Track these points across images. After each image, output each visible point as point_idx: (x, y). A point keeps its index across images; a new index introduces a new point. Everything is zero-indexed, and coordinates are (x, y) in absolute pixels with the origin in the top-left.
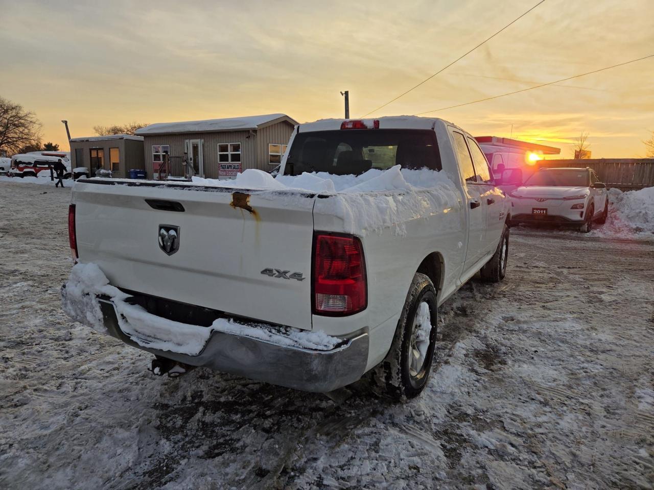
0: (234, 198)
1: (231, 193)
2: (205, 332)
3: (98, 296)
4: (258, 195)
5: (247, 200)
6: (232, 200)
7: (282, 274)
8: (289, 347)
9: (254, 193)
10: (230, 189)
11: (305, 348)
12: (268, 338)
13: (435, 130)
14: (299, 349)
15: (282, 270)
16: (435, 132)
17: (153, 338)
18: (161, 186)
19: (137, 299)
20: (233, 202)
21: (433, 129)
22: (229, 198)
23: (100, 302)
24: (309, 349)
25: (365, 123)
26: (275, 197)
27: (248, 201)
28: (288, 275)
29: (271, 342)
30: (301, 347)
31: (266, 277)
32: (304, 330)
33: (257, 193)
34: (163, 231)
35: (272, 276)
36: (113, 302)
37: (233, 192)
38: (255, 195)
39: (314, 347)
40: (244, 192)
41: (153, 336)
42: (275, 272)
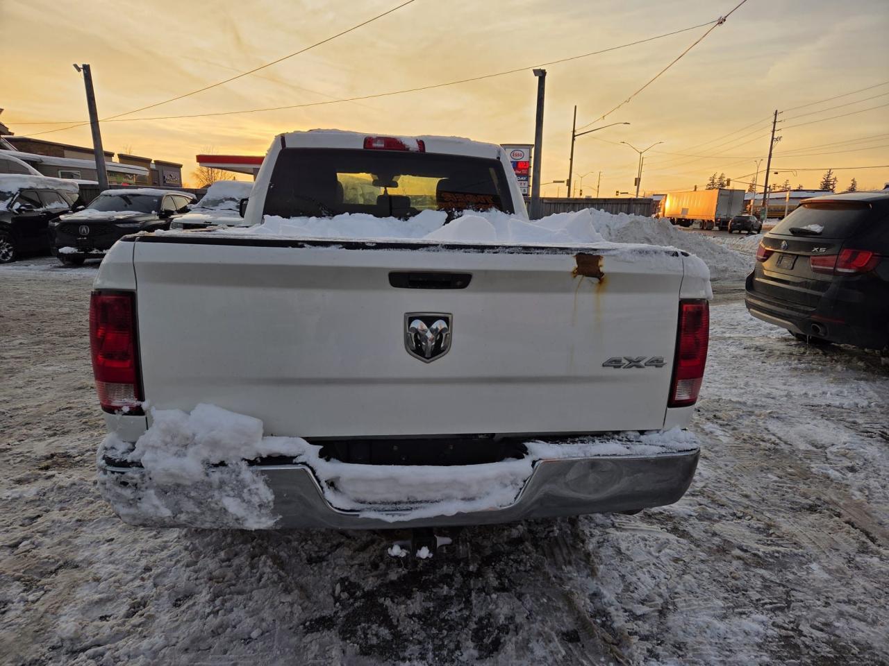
0: (578, 263)
1: (570, 255)
2: (522, 467)
3: (251, 463)
4: (614, 256)
5: (600, 263)
6: (577, 266)
7: (634, 363)
8: (659, 456)
9: (605, 254)
10: (567, 249)
11: (680, 451)
12: (628, 452)
13: (501, 160)
14: (674, 455)
15: (634, 358)
16: (501, 163)
17: (407, 503)
18: (431, 248)
19: (334, 449)
20: (577, 269)
21: (499, 158)
22: (571, 264)
23: (263, 472)
24: (684, 451)
25: (405, 142)
26: (637, 258)
27: (601, 266)
28: (642, 363)
29: (634, 455)
30: (675, 451)
31: (611, 371)
32: (645, 431)
33: (612, 253)
34: (418, 325)
35: (619, 367)
36: (304, 464)
37: (575, 253)
38: (611, 256)
39: (690, 447)
40: (591, 253)
41: (405, 500)
42: (624, 361)
